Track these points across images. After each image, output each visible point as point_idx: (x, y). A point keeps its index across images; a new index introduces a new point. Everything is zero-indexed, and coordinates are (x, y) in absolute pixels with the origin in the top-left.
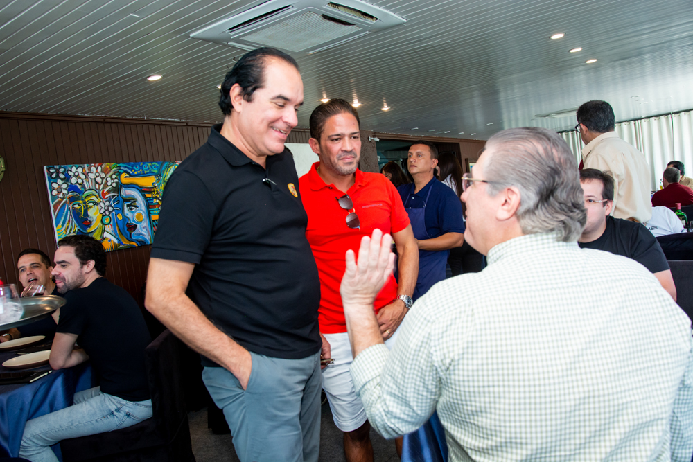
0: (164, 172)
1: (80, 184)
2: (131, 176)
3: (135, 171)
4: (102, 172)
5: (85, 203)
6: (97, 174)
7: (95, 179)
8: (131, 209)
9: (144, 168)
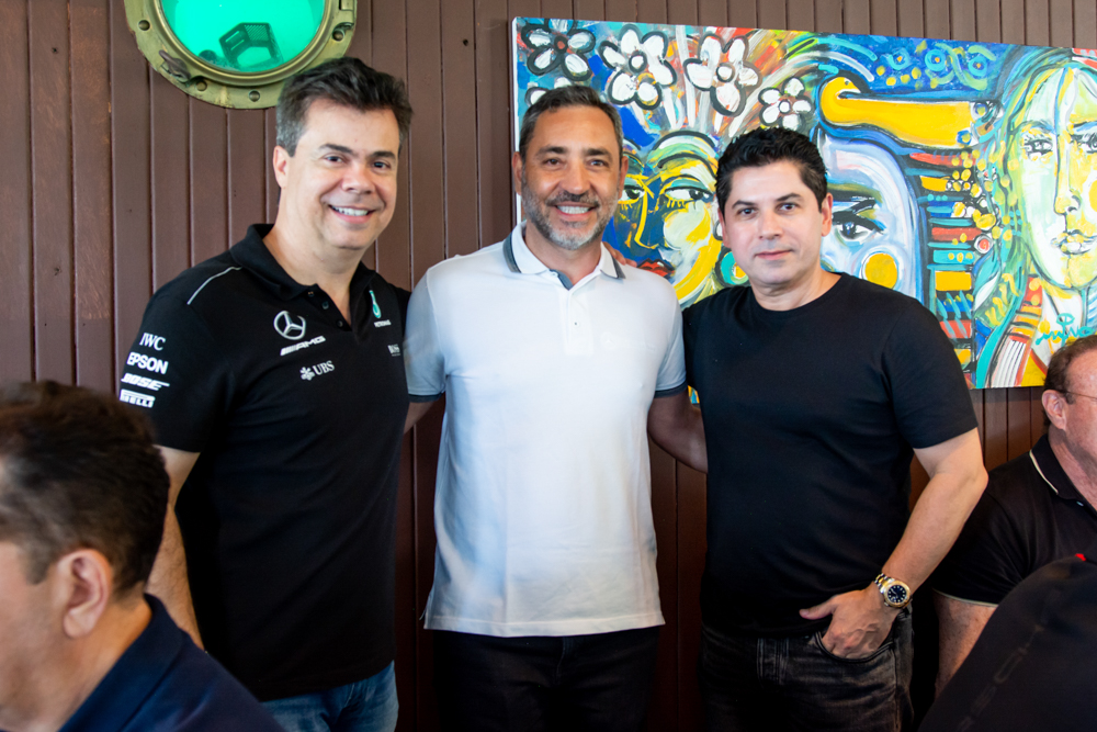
0: (1014, 88)
1: (644, 107)
2: (866, 91)
3: (889, 71)
4: (746, 64)
5: (656, 186)
7: (712, 90)
8: (851, 234)
9: (930, 67)
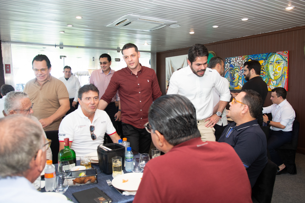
0: (268, 58)
1: (233, 64)
2: (252, 60)
5: (234, 71)
6: (240, 60)
7: (239, 62)
9: (259, 57)
